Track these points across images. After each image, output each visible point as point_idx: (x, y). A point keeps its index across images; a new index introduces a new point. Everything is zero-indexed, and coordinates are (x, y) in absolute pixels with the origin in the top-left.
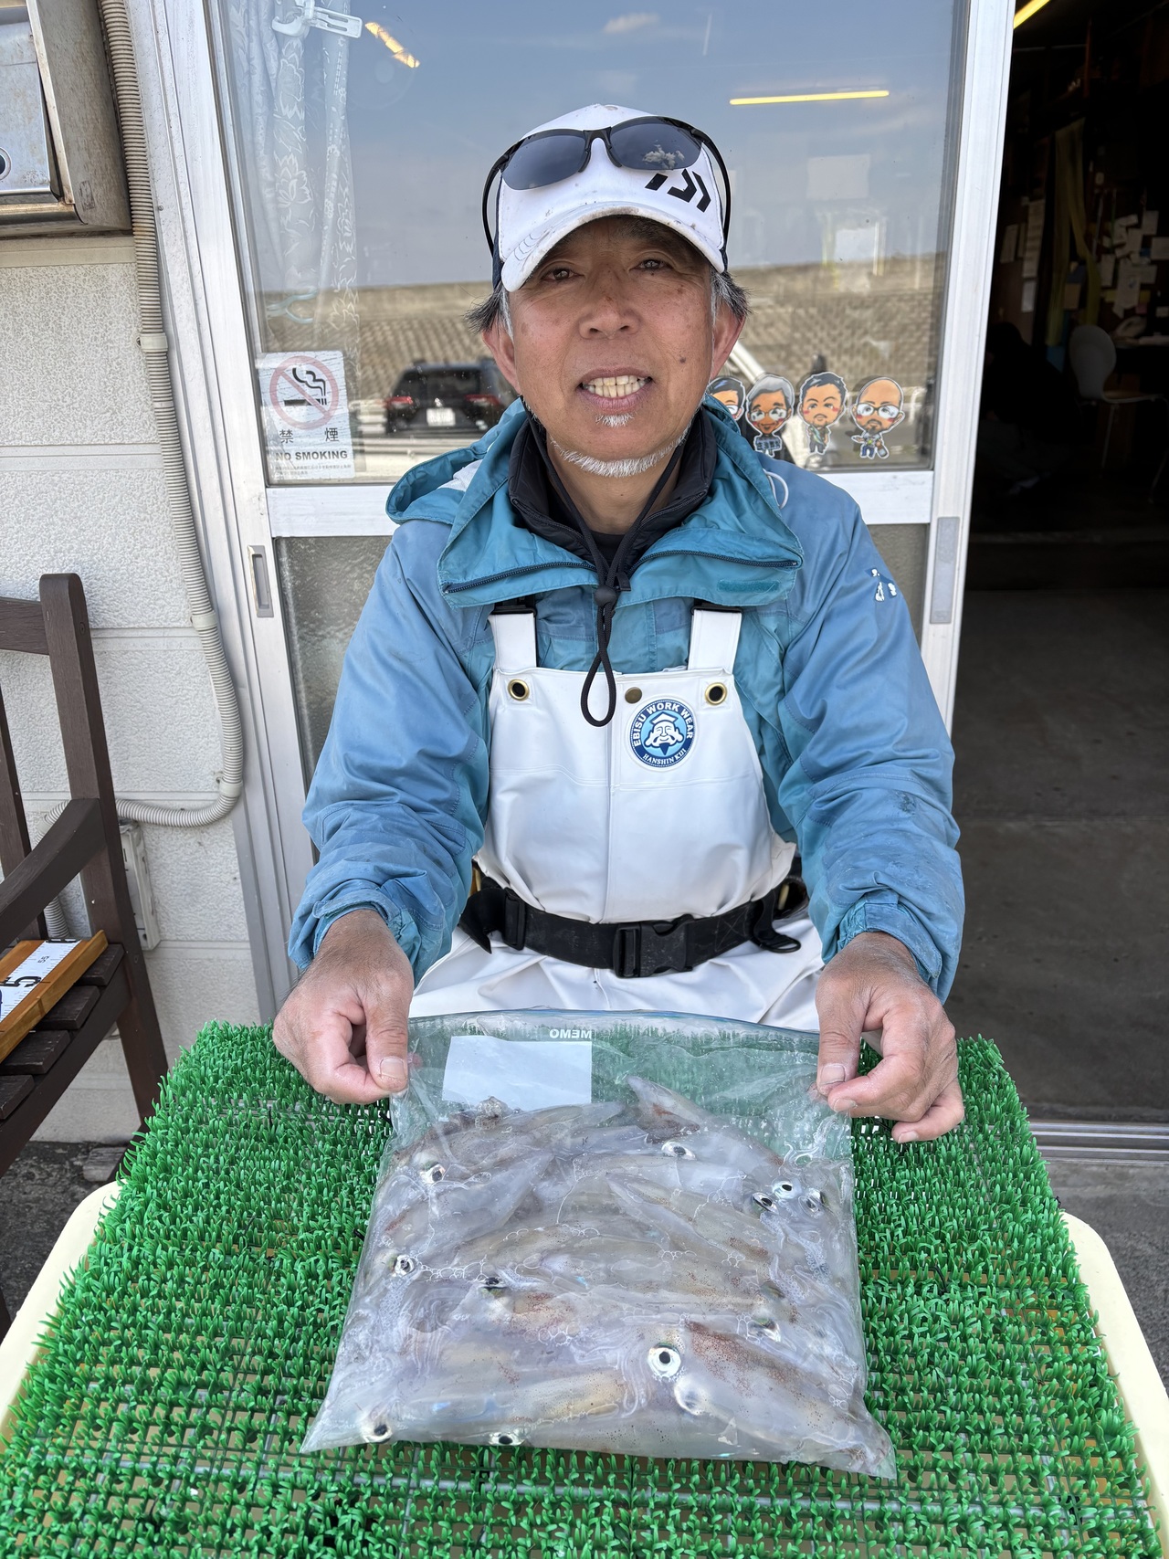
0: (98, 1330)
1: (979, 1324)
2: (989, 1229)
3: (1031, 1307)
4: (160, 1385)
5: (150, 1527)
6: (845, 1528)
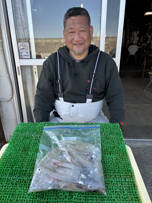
0: (6, 162)
1: (114, 158)
2: (116, 147)
3: (121, 156)
5: (12, 185)
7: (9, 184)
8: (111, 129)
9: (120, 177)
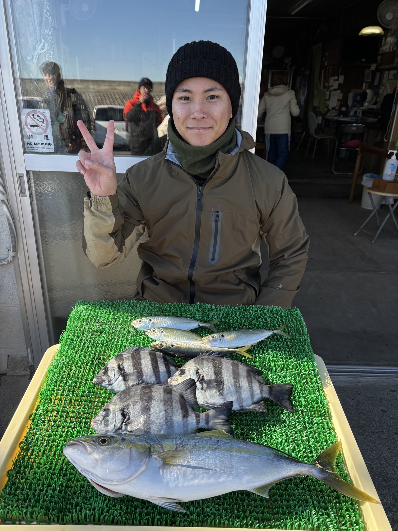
0: (60, 379)
2: (294, 357)
3: (304, 374)
4: (78, 391)
5: (78, 424)
6: (255, 422)
7: (71, 422)
8: (282, 320)
9: (302, 413)
